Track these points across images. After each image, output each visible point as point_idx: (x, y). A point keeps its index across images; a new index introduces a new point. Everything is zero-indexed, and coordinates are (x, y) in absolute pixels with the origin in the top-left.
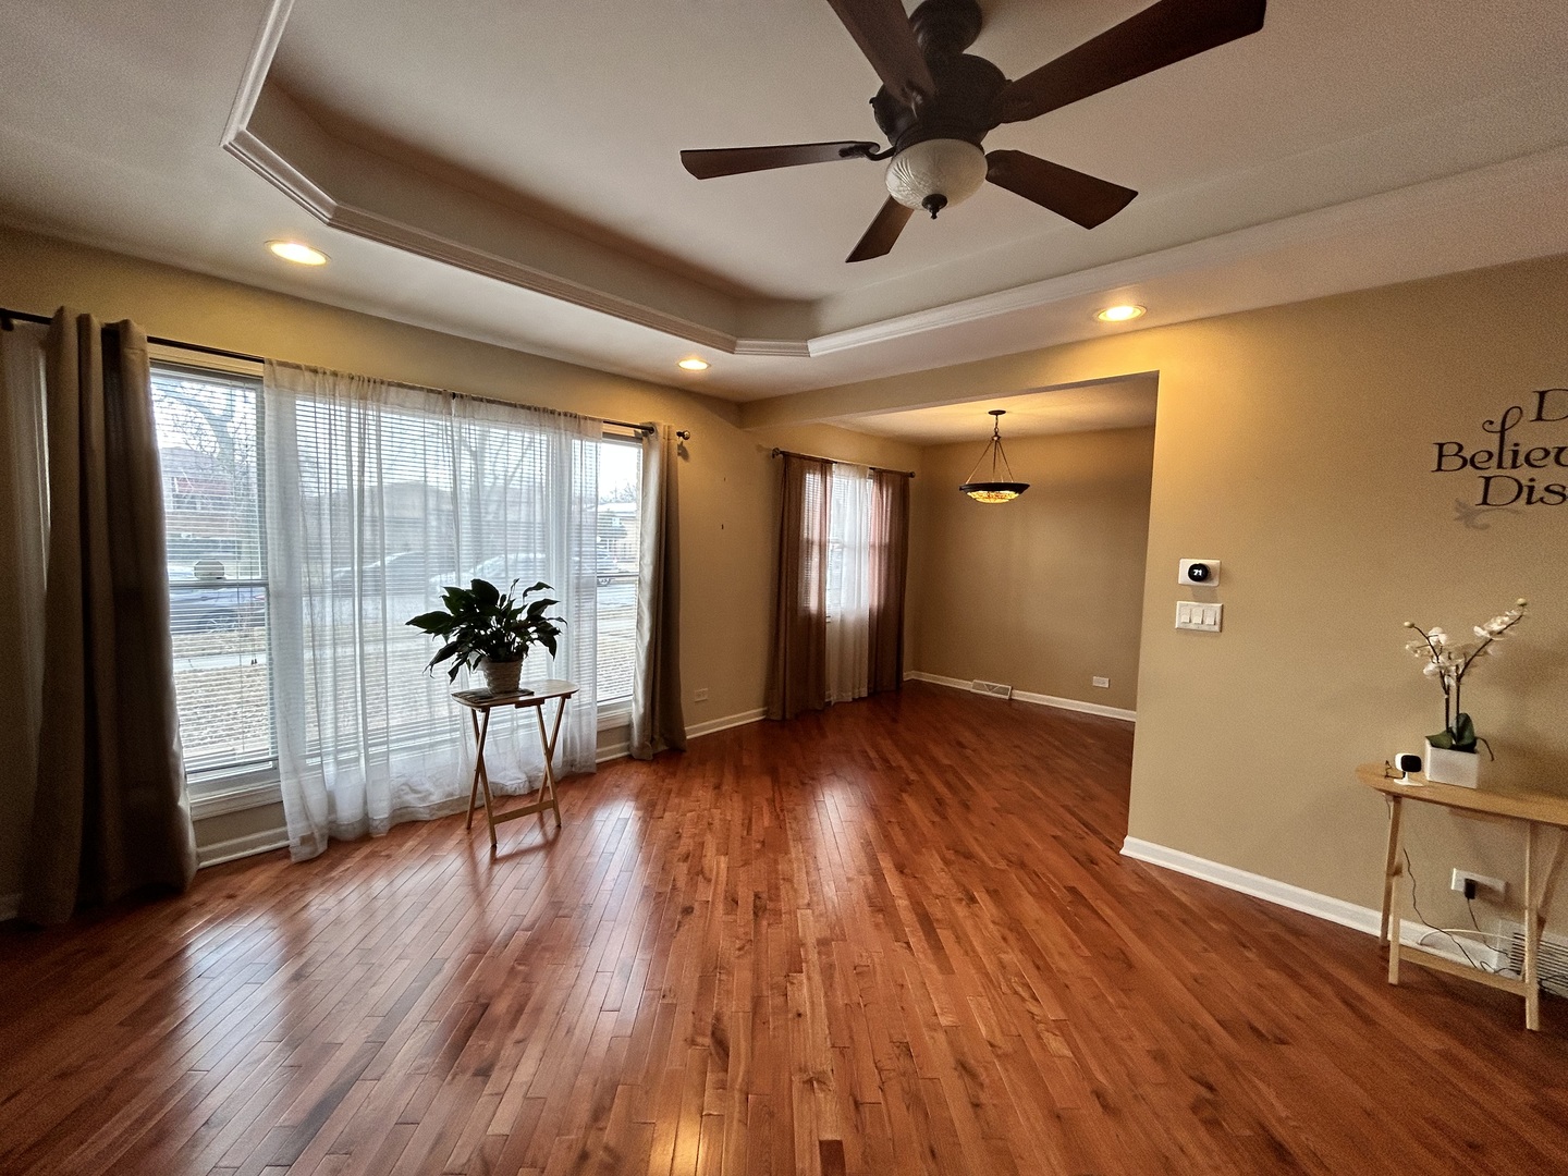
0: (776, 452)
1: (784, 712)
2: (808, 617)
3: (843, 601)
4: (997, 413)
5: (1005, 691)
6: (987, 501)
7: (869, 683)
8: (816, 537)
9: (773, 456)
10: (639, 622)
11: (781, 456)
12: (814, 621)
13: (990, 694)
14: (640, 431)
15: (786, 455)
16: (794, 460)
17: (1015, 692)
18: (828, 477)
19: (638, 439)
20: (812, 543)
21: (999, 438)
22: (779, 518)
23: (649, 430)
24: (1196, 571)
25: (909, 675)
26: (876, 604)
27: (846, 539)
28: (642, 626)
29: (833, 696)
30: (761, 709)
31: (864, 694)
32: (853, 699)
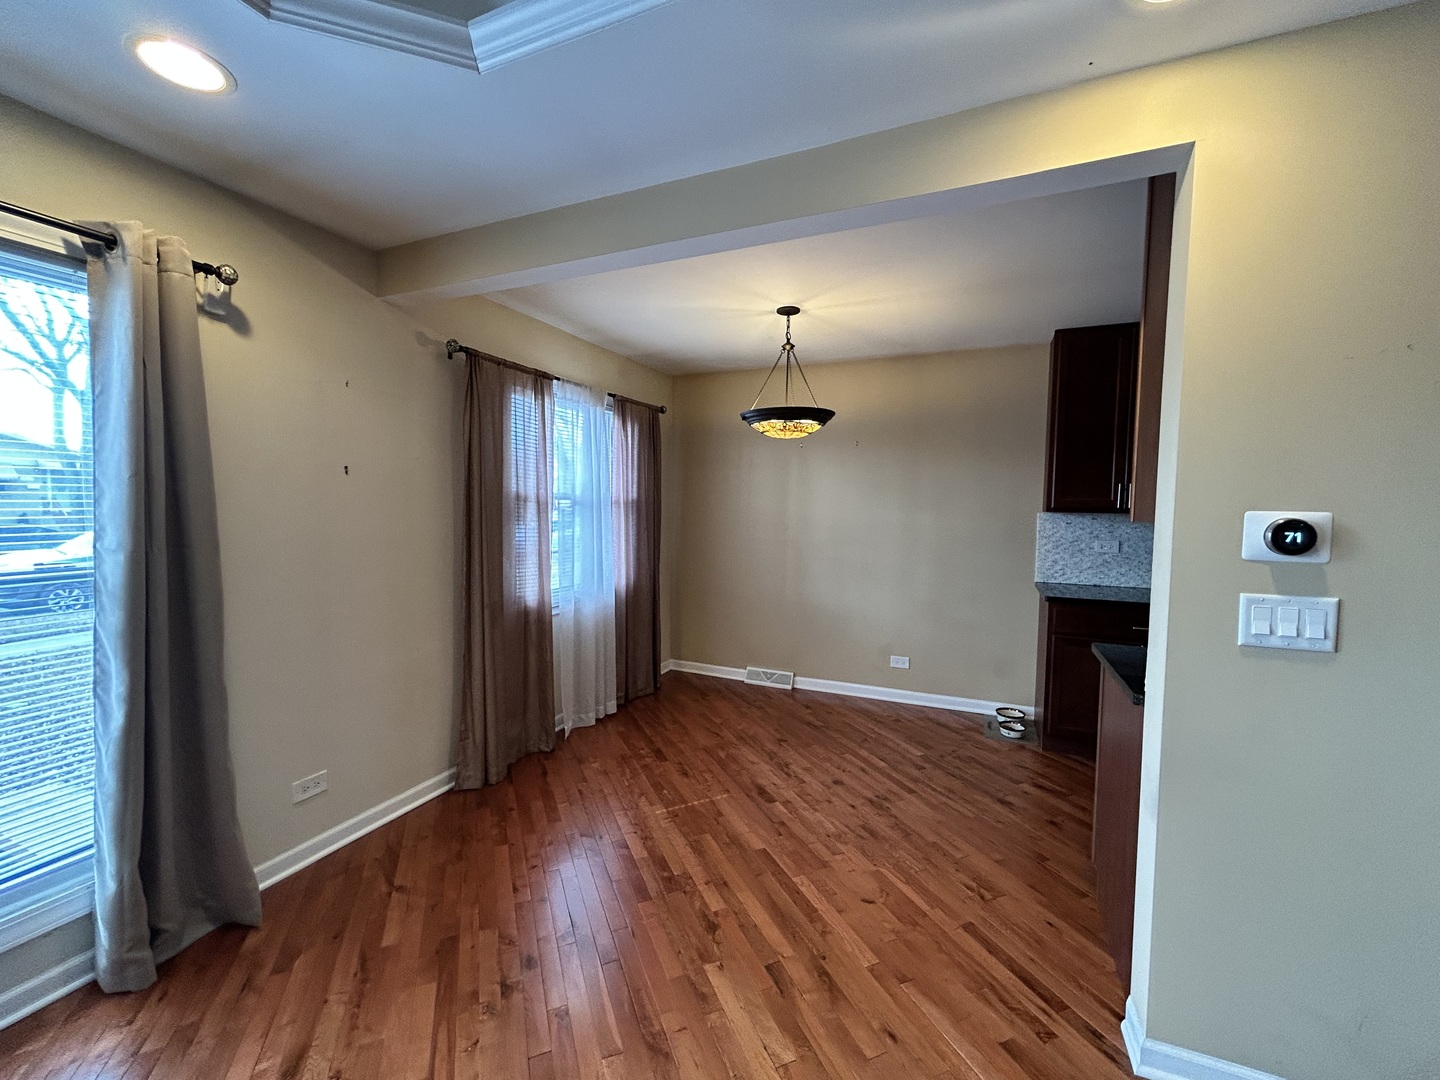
0: (453, 349)
1: (486, 770)
2: (525, 613)
3: (577, 580)
4: (789, 311)
5: (783, 679)
6: (781, 435)
7: (618, 690)
8: (532, 493)
9: (450, 356)
10: (99, 684)
11: (462, 355)
12: (533, 618)
13: (768, 684)
14: (76, 239)
15: (472, 355)
16: (487, 364)
17: (797, 678)
18: (547, 400)
19: (74, 260)
20: (525, 500)
21: (793, 346)
22: (463, 453)
23: (103, 242)
24: (1290, 535)
25: (667, 666)
26: (623, 582)
27: (578, 492)
28: (107, 691)
29: (566, 721)
30: (446, 774)
31: (612, 708)
32: (597, 720)
